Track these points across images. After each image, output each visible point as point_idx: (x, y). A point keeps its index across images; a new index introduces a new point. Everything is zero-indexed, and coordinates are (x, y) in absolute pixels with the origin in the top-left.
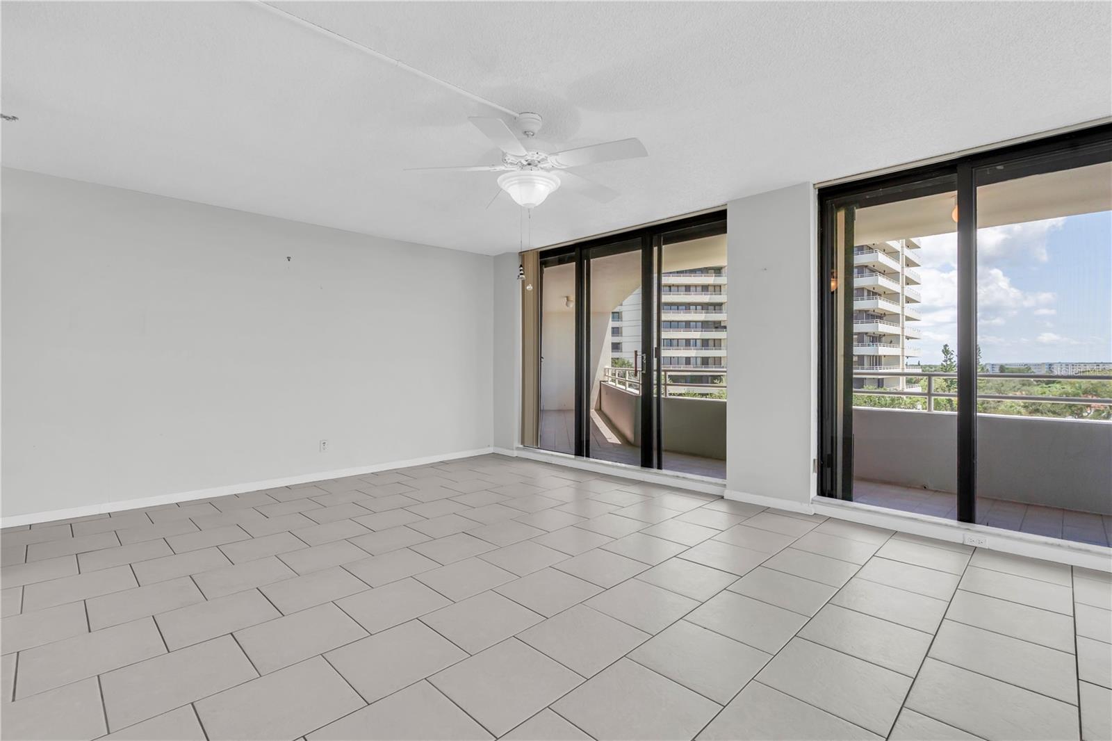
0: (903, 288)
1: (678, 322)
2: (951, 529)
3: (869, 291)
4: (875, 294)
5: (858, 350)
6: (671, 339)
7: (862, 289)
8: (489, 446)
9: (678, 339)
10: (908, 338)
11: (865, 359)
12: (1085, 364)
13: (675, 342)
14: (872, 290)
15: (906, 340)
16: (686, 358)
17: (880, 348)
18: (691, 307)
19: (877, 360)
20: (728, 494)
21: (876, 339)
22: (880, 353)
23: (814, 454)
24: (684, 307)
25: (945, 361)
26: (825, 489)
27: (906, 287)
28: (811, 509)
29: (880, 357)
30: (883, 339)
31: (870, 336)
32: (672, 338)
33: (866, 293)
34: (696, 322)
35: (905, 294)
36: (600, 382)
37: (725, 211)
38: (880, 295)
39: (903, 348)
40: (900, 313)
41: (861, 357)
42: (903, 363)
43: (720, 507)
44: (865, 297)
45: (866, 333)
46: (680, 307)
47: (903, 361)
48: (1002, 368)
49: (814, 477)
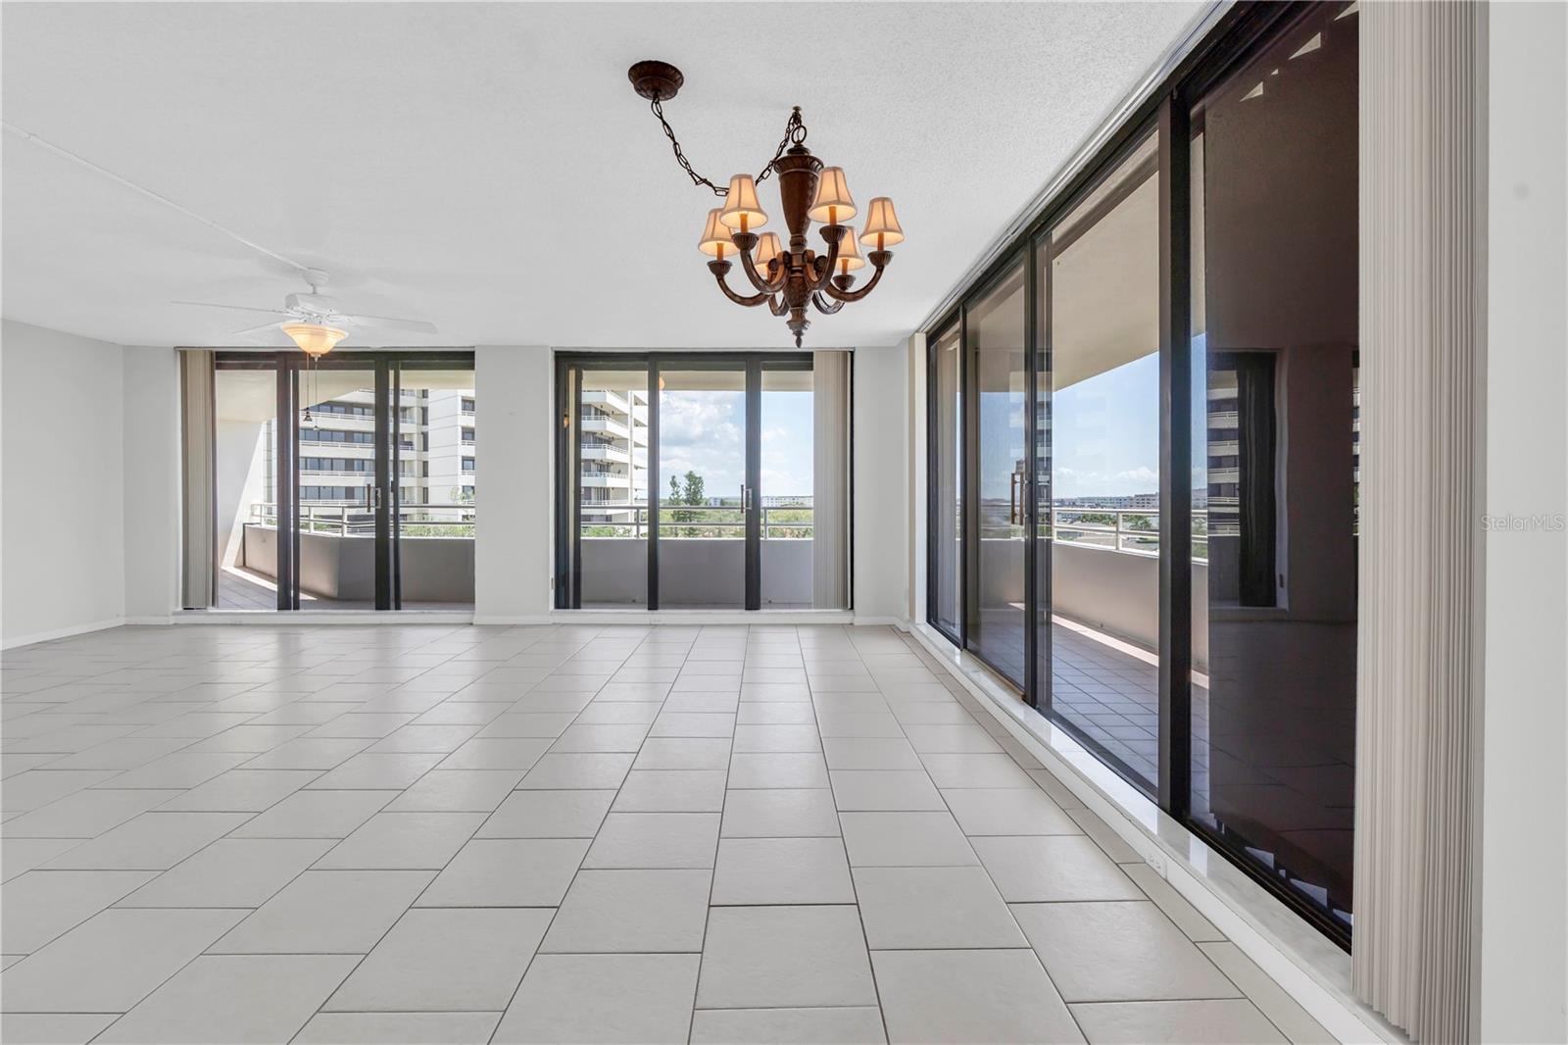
0: (631, 408)
1: (332, 431)
2: (642, 614)
3: (596, 409)
4: (603, 413)
5: (587, 481)
6: (319, 459)
7: (589, 406)
8: (118, 616)
9: (332, 459)
10: (637, 468)
11: (593, 491)
12: (785, 498)
13: (327, 464)
14: (599, 407)
15: (634, 470)
16: (346, 488)
17: (608, 479)
18: (355, 409)
19: (604, 493)
20: (477, 620)
21: (604, 467)
22: (609, 485)
23: (552, 575)
24: (343, 409)
25: (673, 494)
26: (560, 604)
27: (635, 407)
28: (551, 620)
29: (608, 489)
30: (612, 468)
31: (598, 464)
32: (323, 456)
33: (593, 412)
34: (363, 433)
35: (634, 416)
36: (244, 524)
37: (473, 353)
38: (608, 415)
39: (631, 480)
40: (629, 437)
41: (588, 489)
42: (632, 497)
43: (471, 631)
44: (593, 416)
45: (594, 461)
46: (335, 409)
47: (632, 493)
48: (722, 502)
49: (552, 593)
